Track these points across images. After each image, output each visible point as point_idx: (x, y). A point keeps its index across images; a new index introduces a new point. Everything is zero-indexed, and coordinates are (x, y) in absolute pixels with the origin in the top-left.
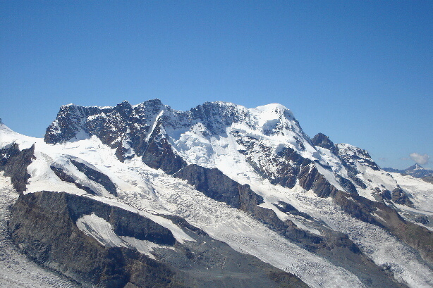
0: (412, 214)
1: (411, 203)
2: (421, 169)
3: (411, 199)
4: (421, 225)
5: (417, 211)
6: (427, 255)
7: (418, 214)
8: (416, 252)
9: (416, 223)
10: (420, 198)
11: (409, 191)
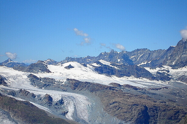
0: (6, 90)
1: (5, 83)
2: (12, 62)
3: (5, 81)
4: (12, 96)
5: (9, 88)
6: (15, 115)
7: (9, 90)
8: (8, 114)
9: (8, 96)
10: (11, 80)
11: (4, 76)
